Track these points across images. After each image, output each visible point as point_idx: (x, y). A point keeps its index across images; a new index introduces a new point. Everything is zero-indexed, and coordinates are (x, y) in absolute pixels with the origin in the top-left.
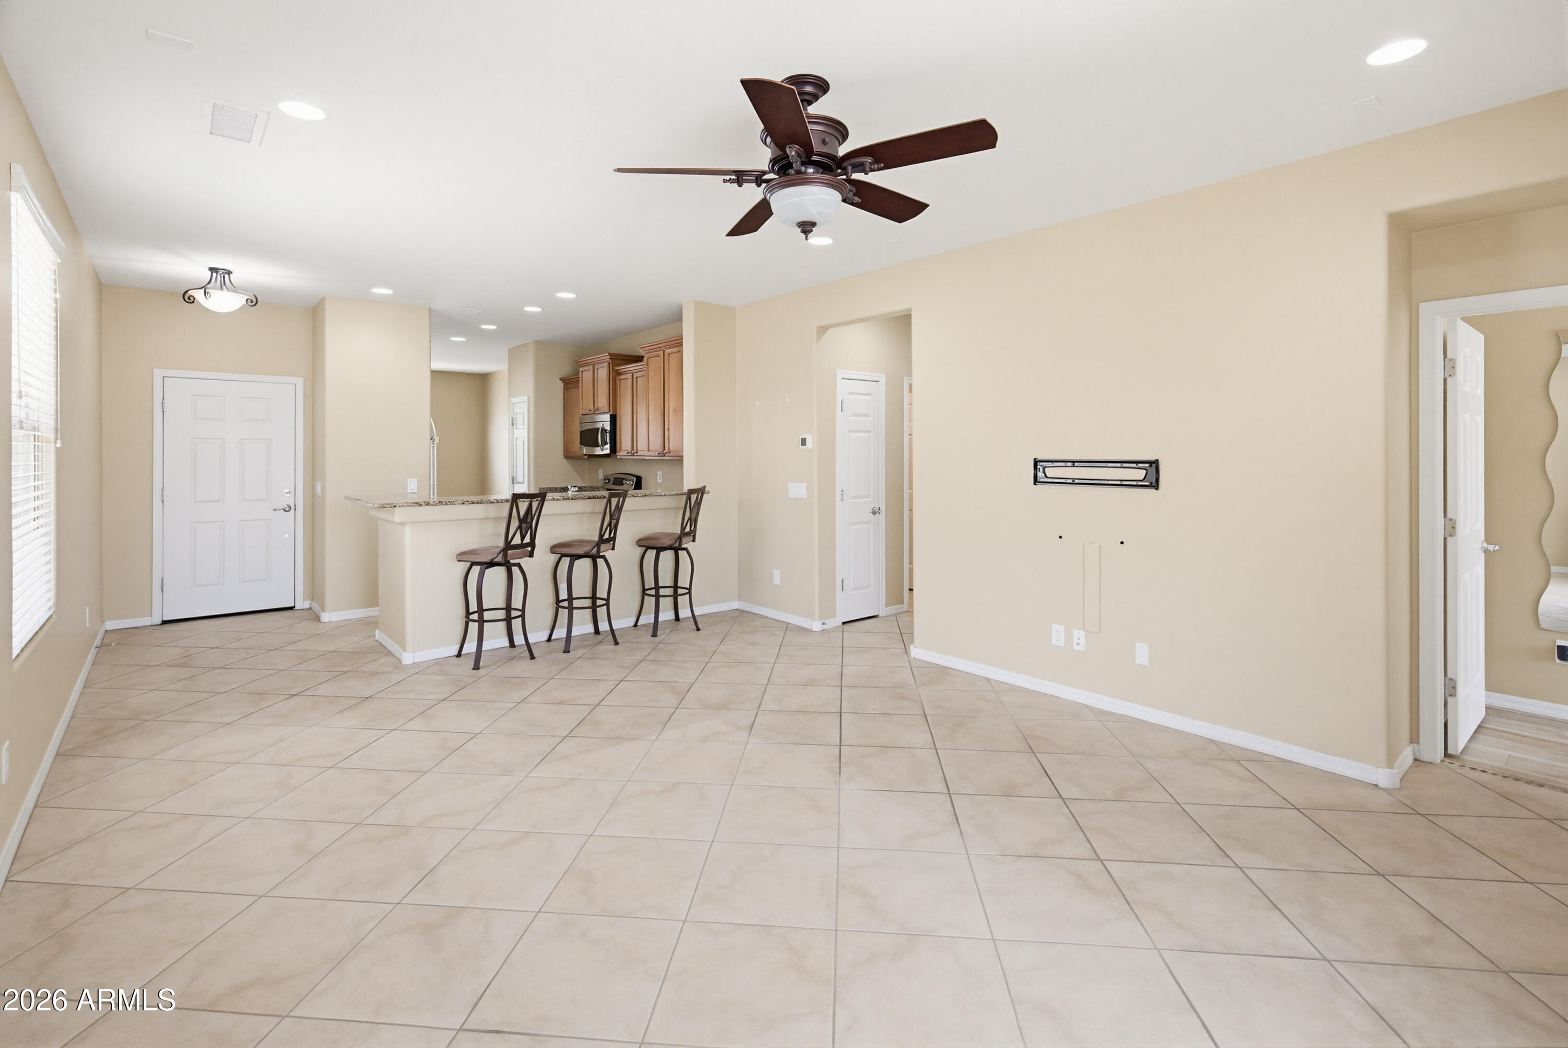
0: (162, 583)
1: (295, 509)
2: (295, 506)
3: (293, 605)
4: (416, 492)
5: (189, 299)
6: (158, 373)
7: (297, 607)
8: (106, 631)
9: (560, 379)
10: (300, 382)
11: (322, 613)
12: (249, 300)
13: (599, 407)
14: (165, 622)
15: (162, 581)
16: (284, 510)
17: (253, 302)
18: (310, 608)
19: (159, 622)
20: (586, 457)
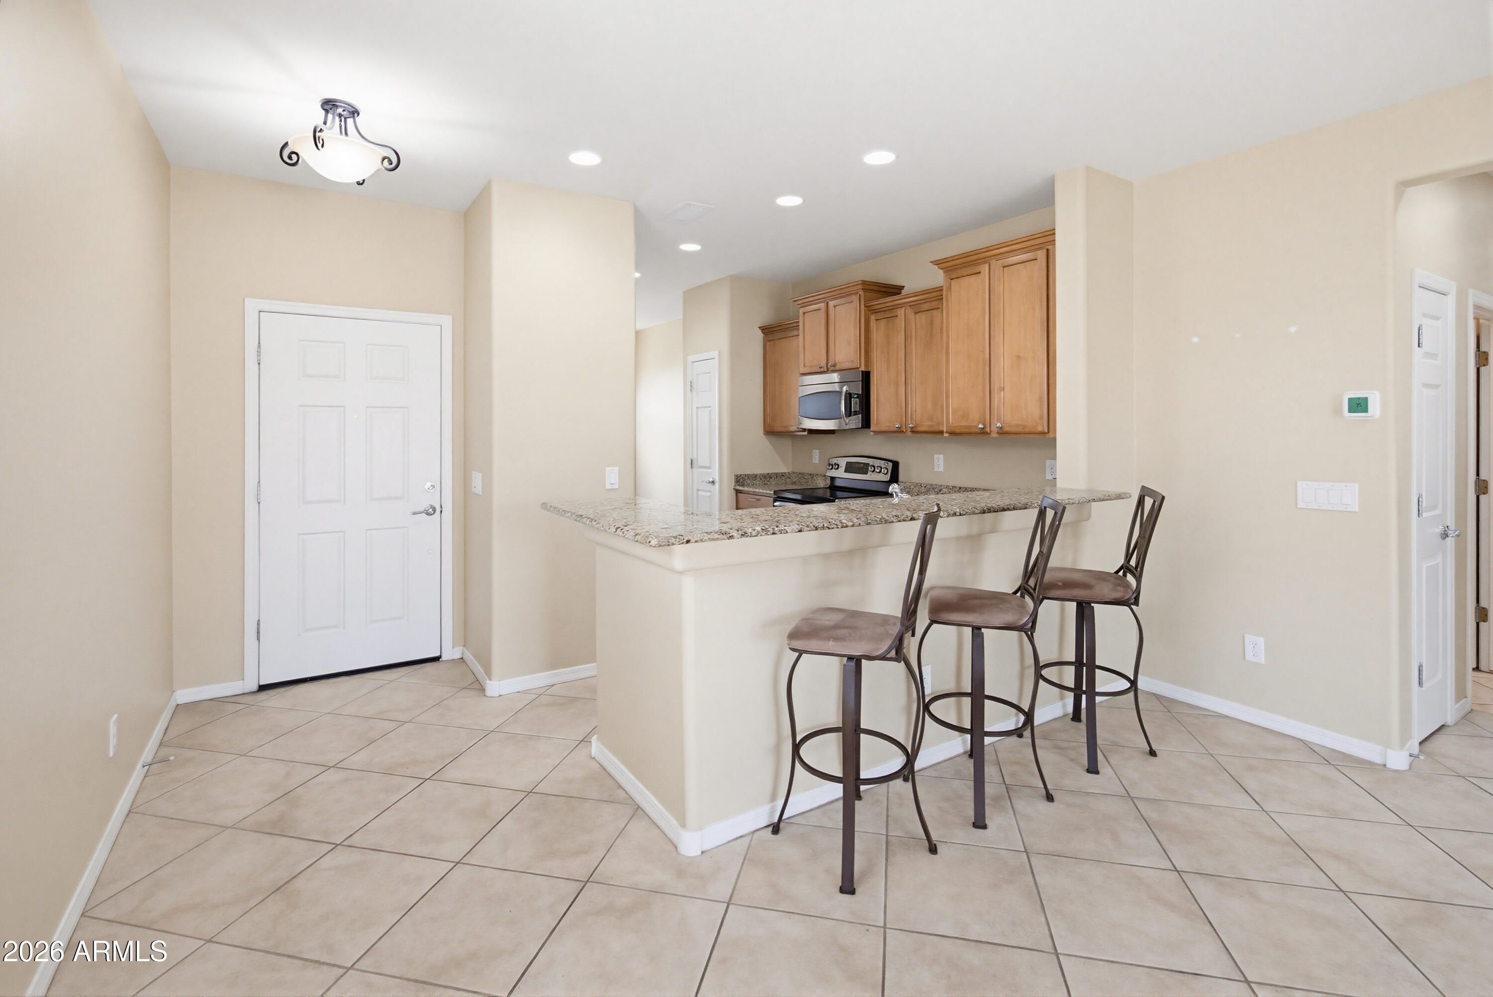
0: (258, 629)
1: (441, 511)
2: (441, 507)
3: (438, 654)
4: (617, 487)
5: (290, 158)
6: (252, 306)
7: (444, 658)
8: (178, 705)
9: (759, 327)
10: (447, 321)
11: (488, 682)
12: (386, 160)
13: (837, 360)
14: (263, 688)
15: (258, 624)
16: (428, 514)
17: (394, 163)
18: (462, 658)
19: (255, 687)
20: (806, 433)
